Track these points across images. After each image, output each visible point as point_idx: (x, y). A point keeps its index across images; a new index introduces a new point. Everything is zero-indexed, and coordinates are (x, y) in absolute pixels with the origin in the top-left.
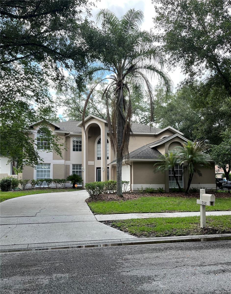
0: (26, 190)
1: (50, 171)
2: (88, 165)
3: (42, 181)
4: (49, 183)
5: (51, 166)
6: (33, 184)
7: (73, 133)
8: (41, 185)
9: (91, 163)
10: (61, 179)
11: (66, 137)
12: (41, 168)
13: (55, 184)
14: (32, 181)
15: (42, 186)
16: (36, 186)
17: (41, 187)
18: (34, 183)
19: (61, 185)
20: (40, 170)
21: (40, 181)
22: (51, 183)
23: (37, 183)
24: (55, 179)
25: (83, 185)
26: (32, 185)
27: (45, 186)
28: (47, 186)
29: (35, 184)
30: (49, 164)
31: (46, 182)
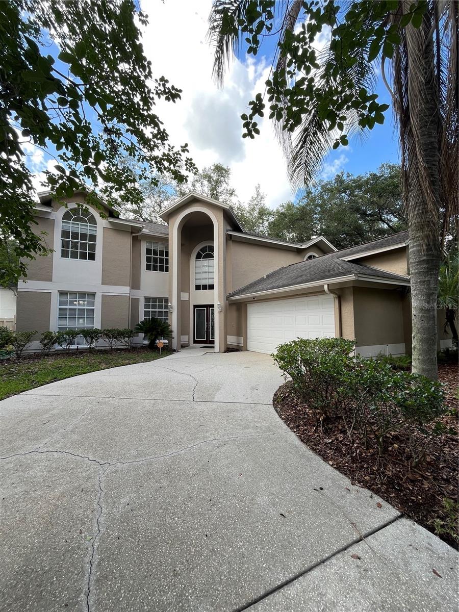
0: (25, 359)
1: (94, 309)
2: (182, 299)
3: (73, 334)
4: (92, 338)
5: (98, 300)
6: (46, 341)
7: (148, 231)
8: (71, 343)
9: (185, 296)
10: (121, 329)
11: (133, 236)
12: (71, 303)
13: (107, 340)
14: (43, 334)
15: (74, 347)
16: (57, 347)
17: (69, 349)
18: (49, 339)
19: (122, 342)
20: (68, 307)
21: (67, 334)
22: (97, 340)
23: (58, 340)
24: (107, 330)
25: (170, 342)
26: (45, 345)
27: (80, 346)
28: (85, 346)
29: (53, 343)
30: (93, 295)
31: (85, 337)
